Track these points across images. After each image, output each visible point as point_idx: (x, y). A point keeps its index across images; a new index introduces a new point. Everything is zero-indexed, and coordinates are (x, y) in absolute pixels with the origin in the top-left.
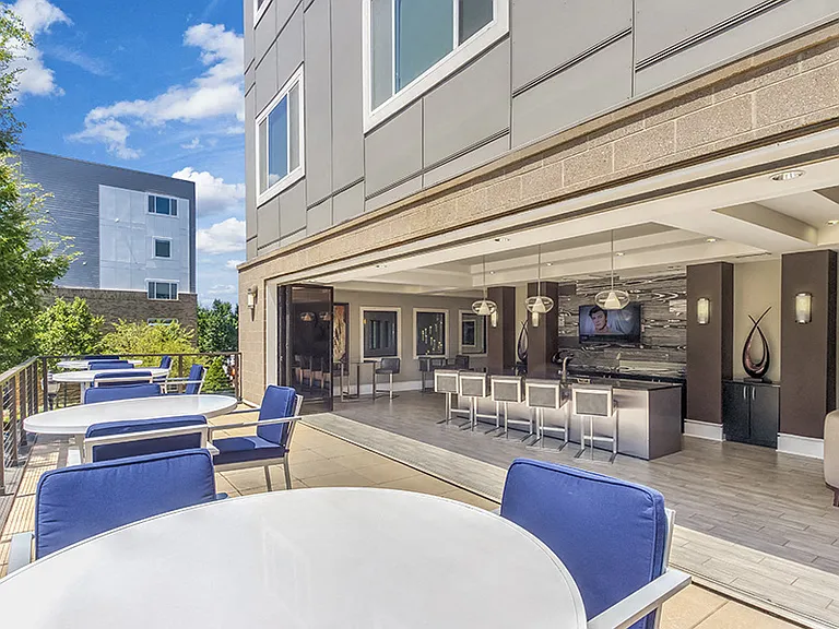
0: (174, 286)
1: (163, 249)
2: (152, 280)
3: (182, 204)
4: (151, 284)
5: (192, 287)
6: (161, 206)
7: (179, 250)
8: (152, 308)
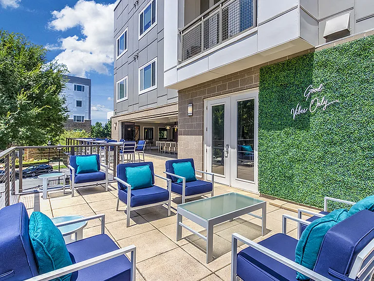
0: (83, 117)
1: (79, 104)
2: (75, 115)
3: (86, 87)
4: (75, 116)
5: (90, 118)
6: (79, 88)
7: (85, 104)
8: (75, 125)
